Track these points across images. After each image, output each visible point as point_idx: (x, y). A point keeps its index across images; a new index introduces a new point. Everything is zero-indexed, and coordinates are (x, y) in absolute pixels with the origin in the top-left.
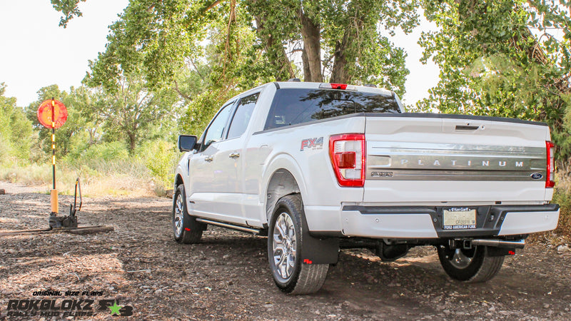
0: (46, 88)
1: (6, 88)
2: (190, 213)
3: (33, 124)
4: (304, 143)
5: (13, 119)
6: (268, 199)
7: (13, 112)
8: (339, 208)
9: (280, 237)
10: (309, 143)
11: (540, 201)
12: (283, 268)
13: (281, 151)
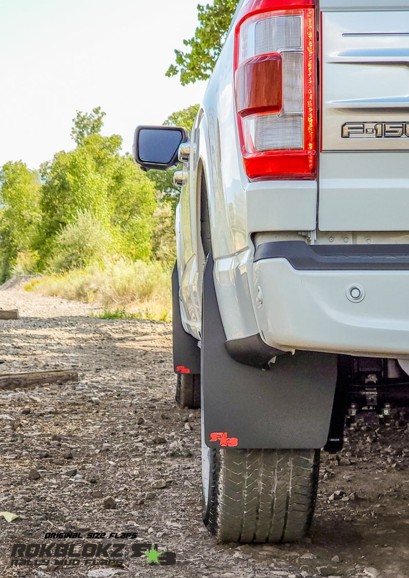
0: (180, 114)
1: (104, 120)
3: (156, 188)
5: (118, 179)
7: (117, 165)
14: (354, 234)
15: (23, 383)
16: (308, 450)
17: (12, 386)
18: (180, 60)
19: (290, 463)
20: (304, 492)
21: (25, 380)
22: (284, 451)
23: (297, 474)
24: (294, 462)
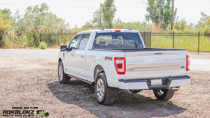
2: (65, 73)
4: (106, 58)
6: (95, 73)
8: (117, 81)
9: (99, 87)
10: (108, 58)
11: (184, 75)
12: (100, 97)
13: (98, 59)
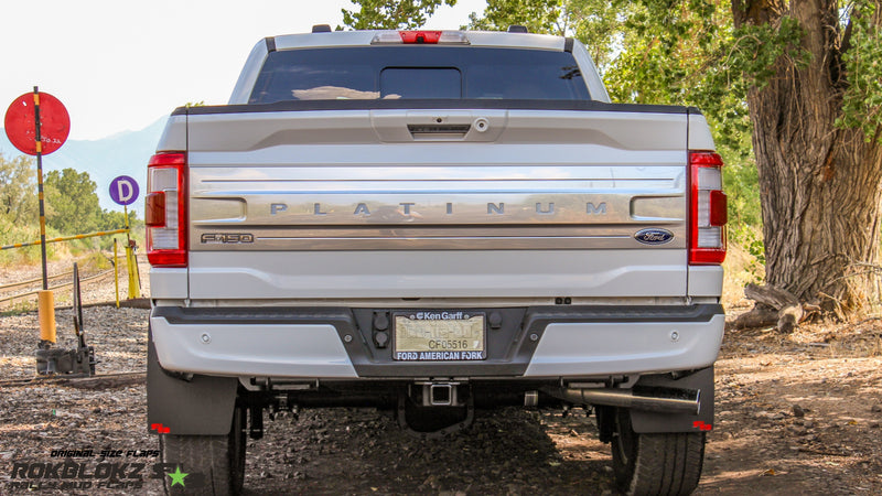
14: (217, 300)
15: (114, 384)
16: (223, 436)
17: (102, 387)
18: (348, 21)
19: (211, 446)
20: (223, 465)
21: (115, 380)
22: (207, 437)
23: (216, 452)
24: (214, 445)
